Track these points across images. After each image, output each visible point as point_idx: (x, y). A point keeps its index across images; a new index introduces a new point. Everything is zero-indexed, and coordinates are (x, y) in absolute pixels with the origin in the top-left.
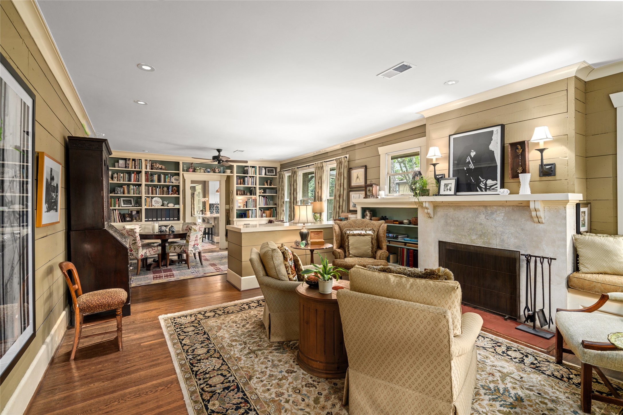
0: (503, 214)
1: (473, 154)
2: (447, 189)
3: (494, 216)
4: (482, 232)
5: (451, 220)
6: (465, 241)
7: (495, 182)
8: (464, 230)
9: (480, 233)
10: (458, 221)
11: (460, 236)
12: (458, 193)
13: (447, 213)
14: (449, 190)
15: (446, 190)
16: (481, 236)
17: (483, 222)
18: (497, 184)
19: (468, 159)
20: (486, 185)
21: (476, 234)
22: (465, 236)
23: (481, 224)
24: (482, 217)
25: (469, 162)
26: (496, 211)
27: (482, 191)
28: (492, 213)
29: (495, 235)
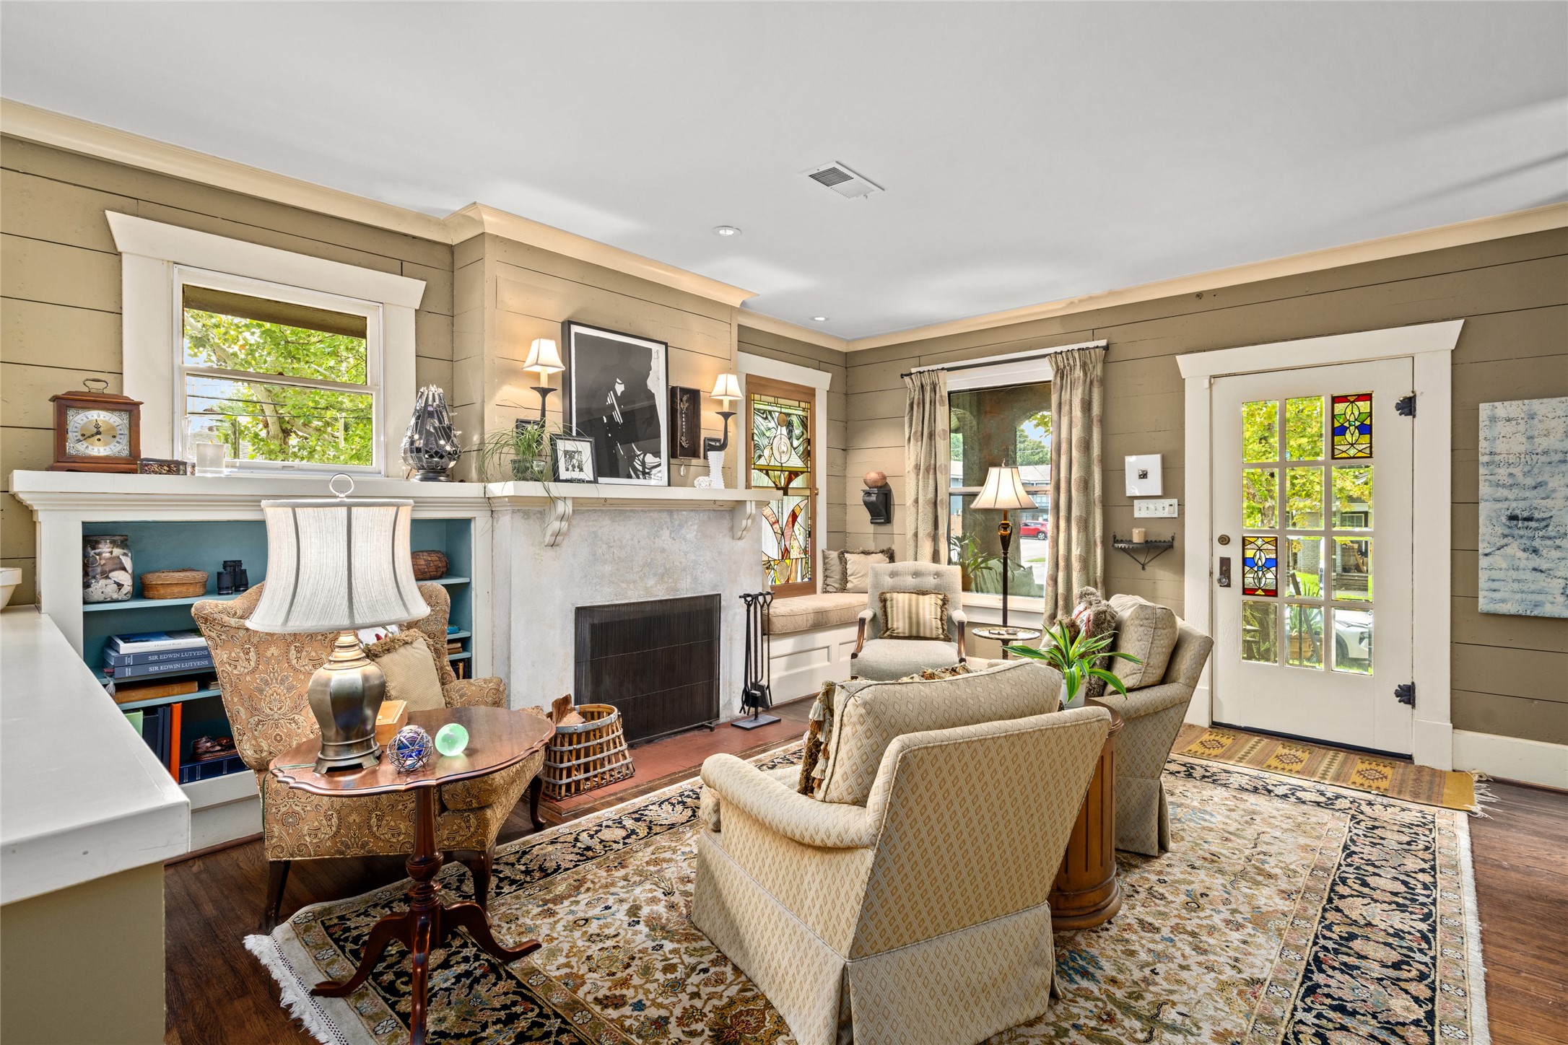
0: (696, 527)
1: (620, 388)
2: (573, 466)
3: (683, 531)
4: (665, 568)
5: (604, 547)
6: (634, 595)
7: (658, 459)
8: (632, 568)
9: (661, 570)
10: (621, 548)
11: (624, 585)
12: (601, 480)
13: (595, 529)
14: (577, 469)
15: (570, 468)
16: (662, 576)
17: (666, 547)
18: (659, 465)
19: (611, 399)
20: (643, 463)
21: (655, 575)
22: (634, 582)
23: (663, 551)
24: (665, 533)
25: (612, 405)
26: (686, 522)
27: (638, 478)
28: (681, 526)
29: (684, 570)
